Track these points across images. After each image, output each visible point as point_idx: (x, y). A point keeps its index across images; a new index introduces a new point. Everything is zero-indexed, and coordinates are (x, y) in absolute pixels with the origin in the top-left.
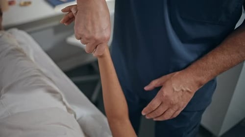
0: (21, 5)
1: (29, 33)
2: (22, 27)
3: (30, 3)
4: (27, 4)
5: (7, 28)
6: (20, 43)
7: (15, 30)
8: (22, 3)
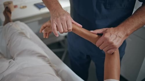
0: (21, 8)
1: (26, 23)
2: (22, 20)
3: (26, 7)
4: (24, 7)
5: (14, 21)
6: (22, 29)
7: (19, 22)
8: (22, 6)
